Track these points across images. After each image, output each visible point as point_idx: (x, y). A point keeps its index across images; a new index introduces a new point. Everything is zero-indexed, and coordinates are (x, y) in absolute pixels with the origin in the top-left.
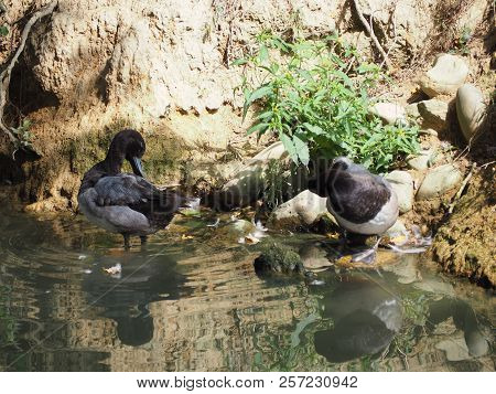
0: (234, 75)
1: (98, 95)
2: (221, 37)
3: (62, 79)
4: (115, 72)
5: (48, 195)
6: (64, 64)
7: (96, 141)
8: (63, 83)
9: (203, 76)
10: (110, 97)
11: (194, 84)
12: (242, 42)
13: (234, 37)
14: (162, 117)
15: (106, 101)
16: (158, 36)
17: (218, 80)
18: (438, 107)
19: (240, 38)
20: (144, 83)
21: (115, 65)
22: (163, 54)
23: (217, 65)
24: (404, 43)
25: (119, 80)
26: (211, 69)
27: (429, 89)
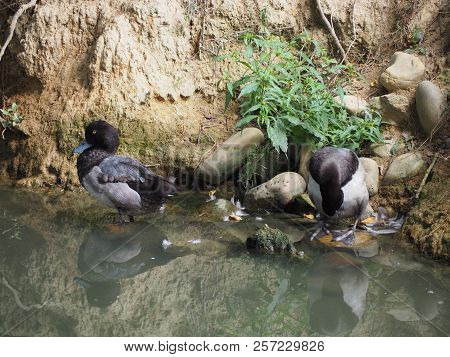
0: (204, 65)
1: (81, 82)
2: (193, 32)
3: (45, 66)
4: (98, 62)
5: (37, 172)
6: (48, 52)
7: (81, 123)
8: (46, 69)
9: (177, 66)
10: (94, 84)
11: (169, 74)
12: (213, 37)
13: (205, 32)
14: (142, 103)
15: (90, 88)
16: (137, 29)
17: (191, 70)
18: (400, 101)
19: (211, 32)
20: (125, 72)
21: (99, 55)
22: (141, 46)
23: (189, 56)
24: (360, 40)
25: (103, 68)
26: (184, 60)
27: (390, 83)
